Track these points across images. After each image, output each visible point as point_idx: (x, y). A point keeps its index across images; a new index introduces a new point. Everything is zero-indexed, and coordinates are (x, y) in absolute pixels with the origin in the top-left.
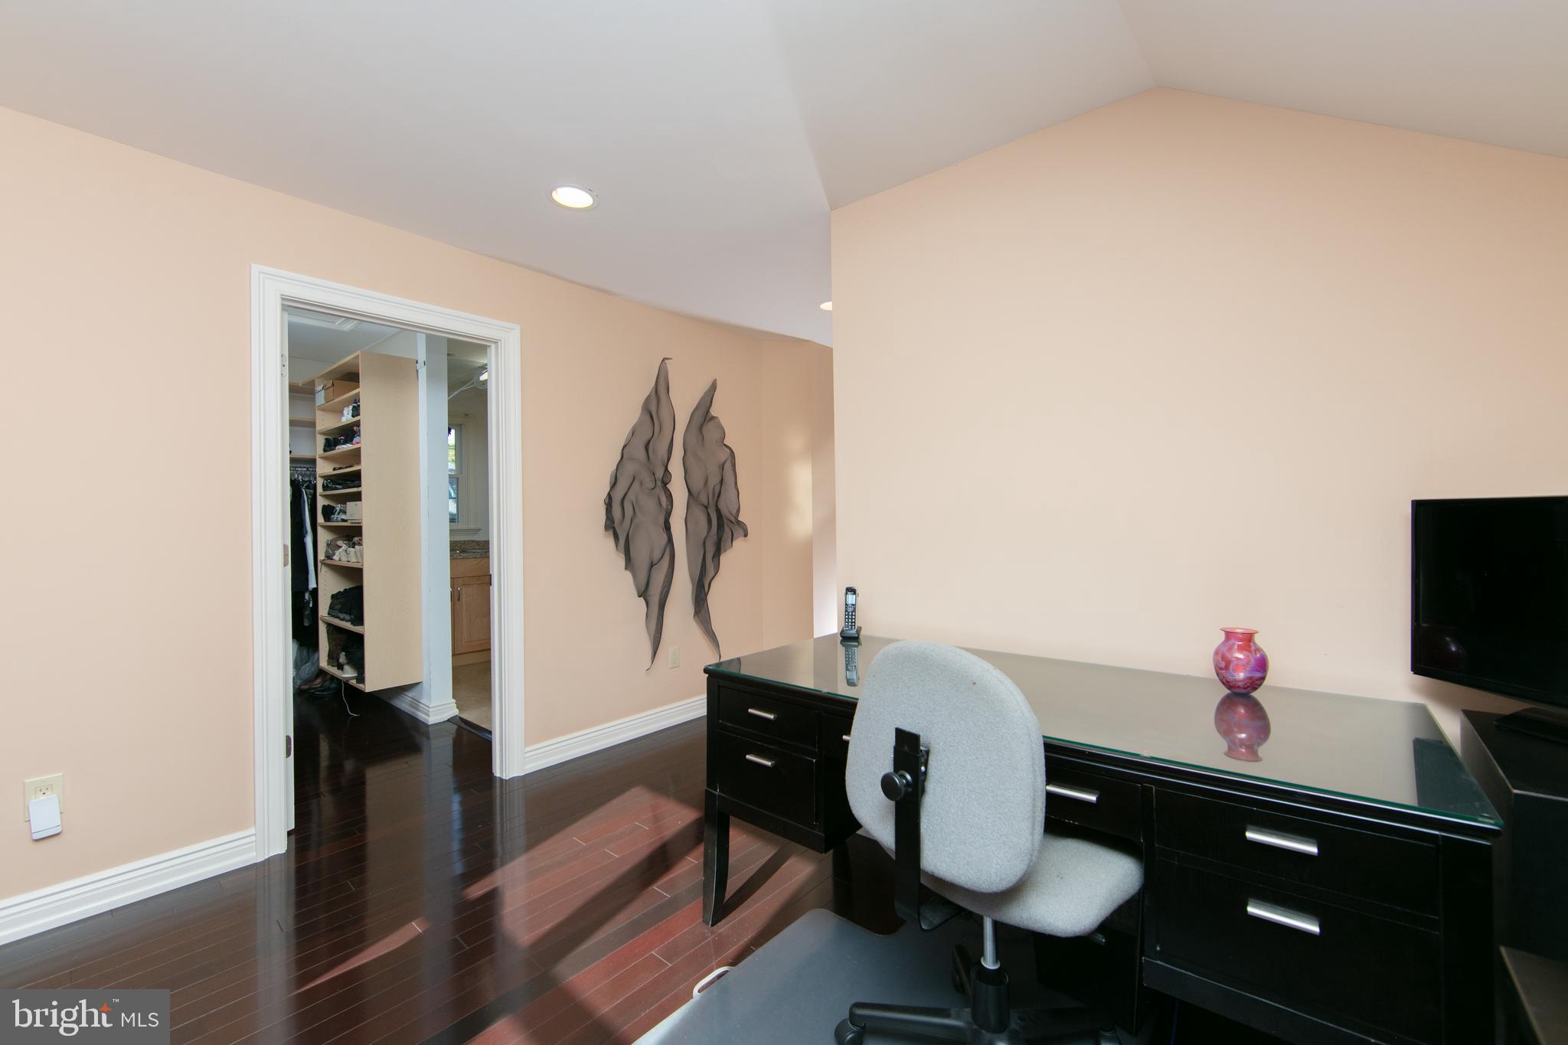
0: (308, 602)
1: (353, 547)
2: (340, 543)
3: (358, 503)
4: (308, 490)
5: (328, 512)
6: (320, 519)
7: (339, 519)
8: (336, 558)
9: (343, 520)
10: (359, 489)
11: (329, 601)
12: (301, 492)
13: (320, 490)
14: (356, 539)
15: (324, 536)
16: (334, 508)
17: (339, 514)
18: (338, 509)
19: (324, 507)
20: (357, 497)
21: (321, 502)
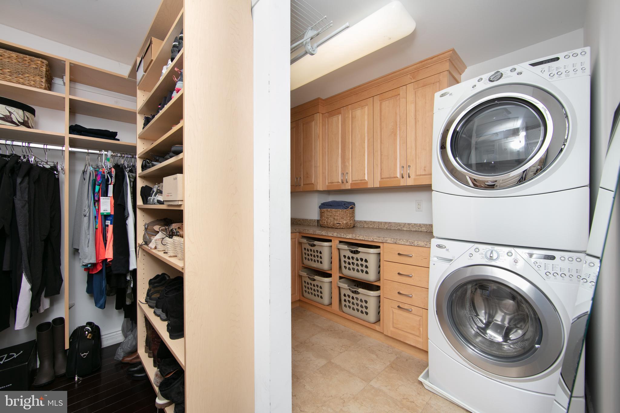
0: (129, 282)
1: (171, 238)
2: (156, 228)
3: (179, 176)
4: (130, 174)
5: (146, 193)
6: (140, 202)
7: (156, 201)
8: (152, 245)
9: (160, 202)
10: (180, 156)
11: (147, 287)
12: (124, 176)
13: (139, 170)
14: (174, 226)
15: (142, 220)
16: (151, 189)
17: (155, 195)
18: (155, 190)
19: (142, 188)
20: (178, 169)
21: (140, 184)
